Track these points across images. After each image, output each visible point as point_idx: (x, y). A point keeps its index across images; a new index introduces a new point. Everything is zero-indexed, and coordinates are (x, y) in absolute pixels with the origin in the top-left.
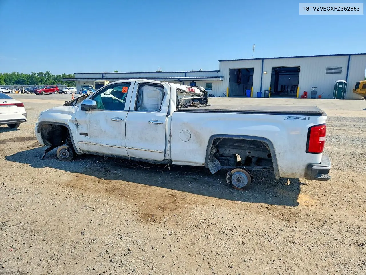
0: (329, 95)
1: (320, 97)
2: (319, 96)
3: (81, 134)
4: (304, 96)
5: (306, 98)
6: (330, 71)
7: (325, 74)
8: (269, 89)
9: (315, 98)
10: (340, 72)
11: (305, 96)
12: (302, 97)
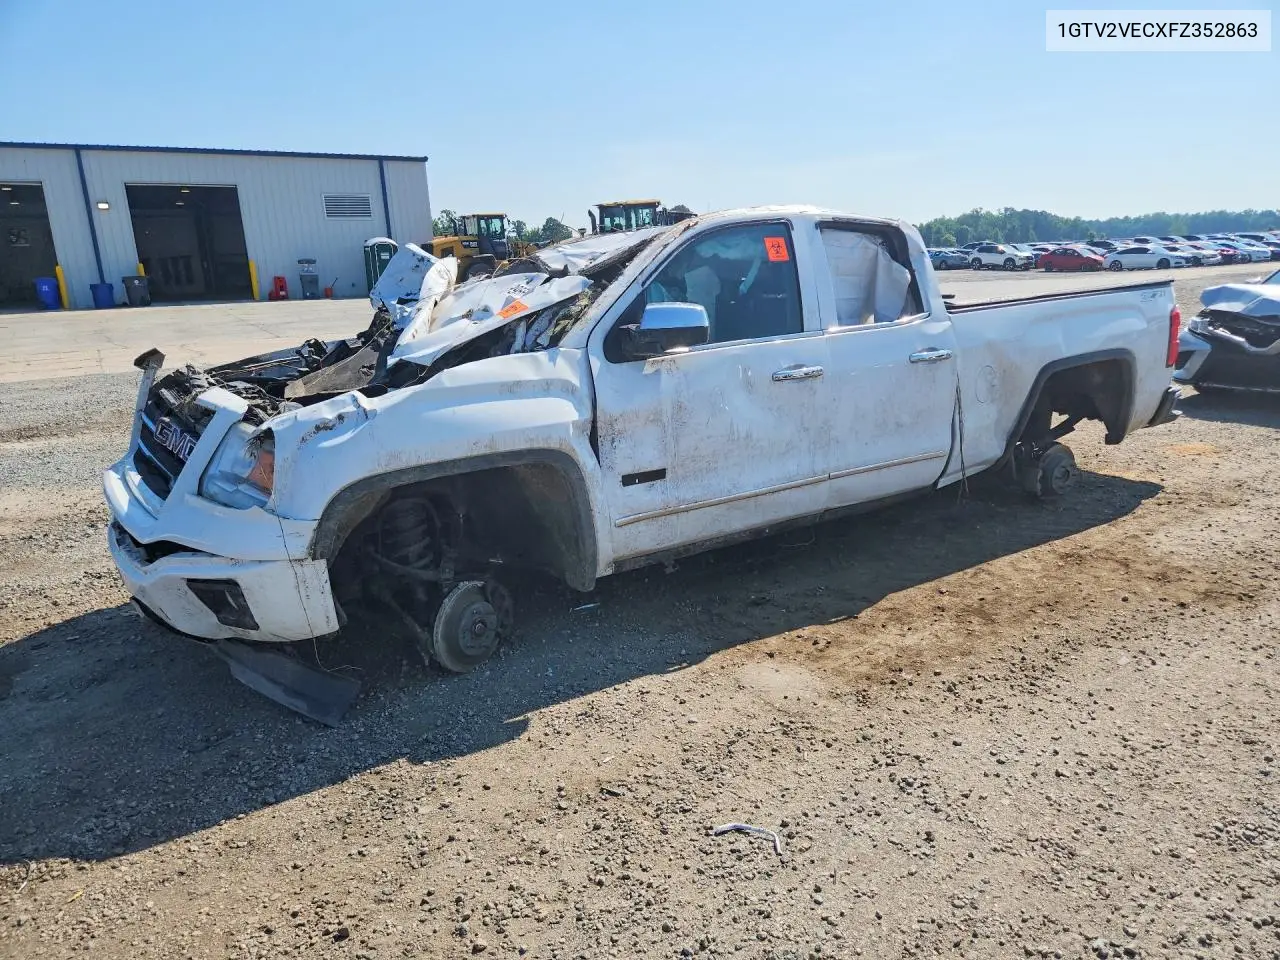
0: (353, 285)
1: (329, 294)
2: (326, 290)
3: (628, 480)
4: (278, 293)
5: (284, 298)
6: (338, 207)
7: (327, 218)
8: (138, 269)
9: (318, 298)
10: (368, 213)
11: (283, 293)
12: (274, 296)
